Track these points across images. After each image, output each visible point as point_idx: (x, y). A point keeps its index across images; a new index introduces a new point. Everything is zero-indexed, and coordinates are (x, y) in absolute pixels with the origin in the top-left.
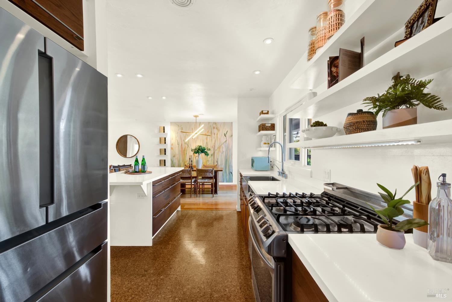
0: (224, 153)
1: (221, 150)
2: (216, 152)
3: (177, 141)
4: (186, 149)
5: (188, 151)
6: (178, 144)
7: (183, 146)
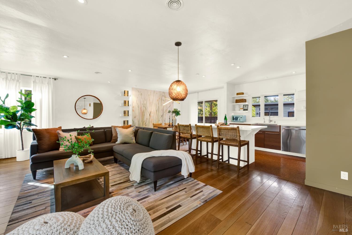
2: (164, 114)
4: (144, 111)
5: (146, 113)
6: (138, 107)
7: (142, 109)
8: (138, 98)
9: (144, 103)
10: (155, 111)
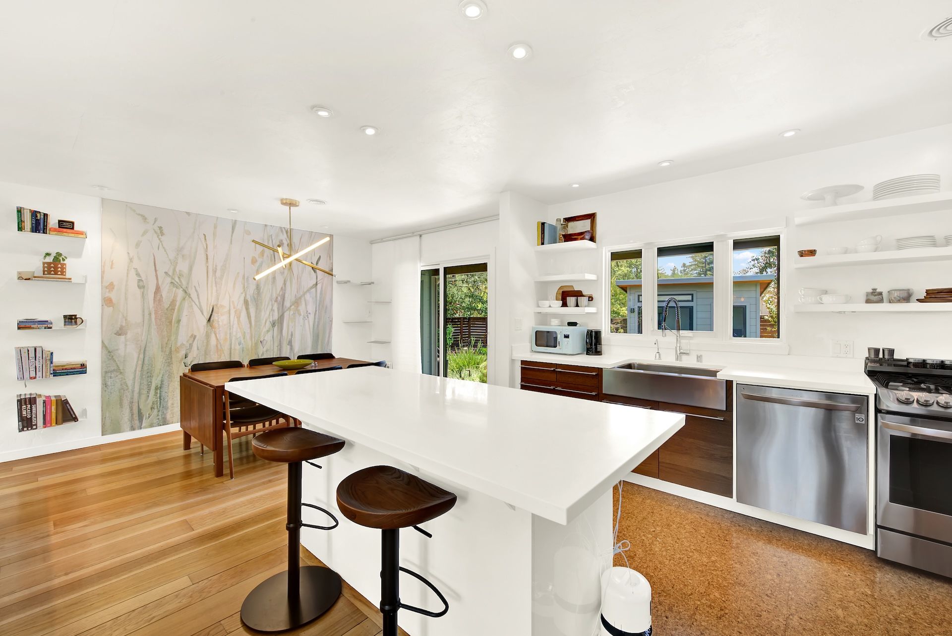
0: (311, 317)
1: (302, 308)
2: (286, 315)
3: (138, 275)
4: (178, 304)
5: (185, 313)
6: (141, 286)
7: (164, 293)
8: (138, 245)
9: (177, 270)
10: (241, 305)
